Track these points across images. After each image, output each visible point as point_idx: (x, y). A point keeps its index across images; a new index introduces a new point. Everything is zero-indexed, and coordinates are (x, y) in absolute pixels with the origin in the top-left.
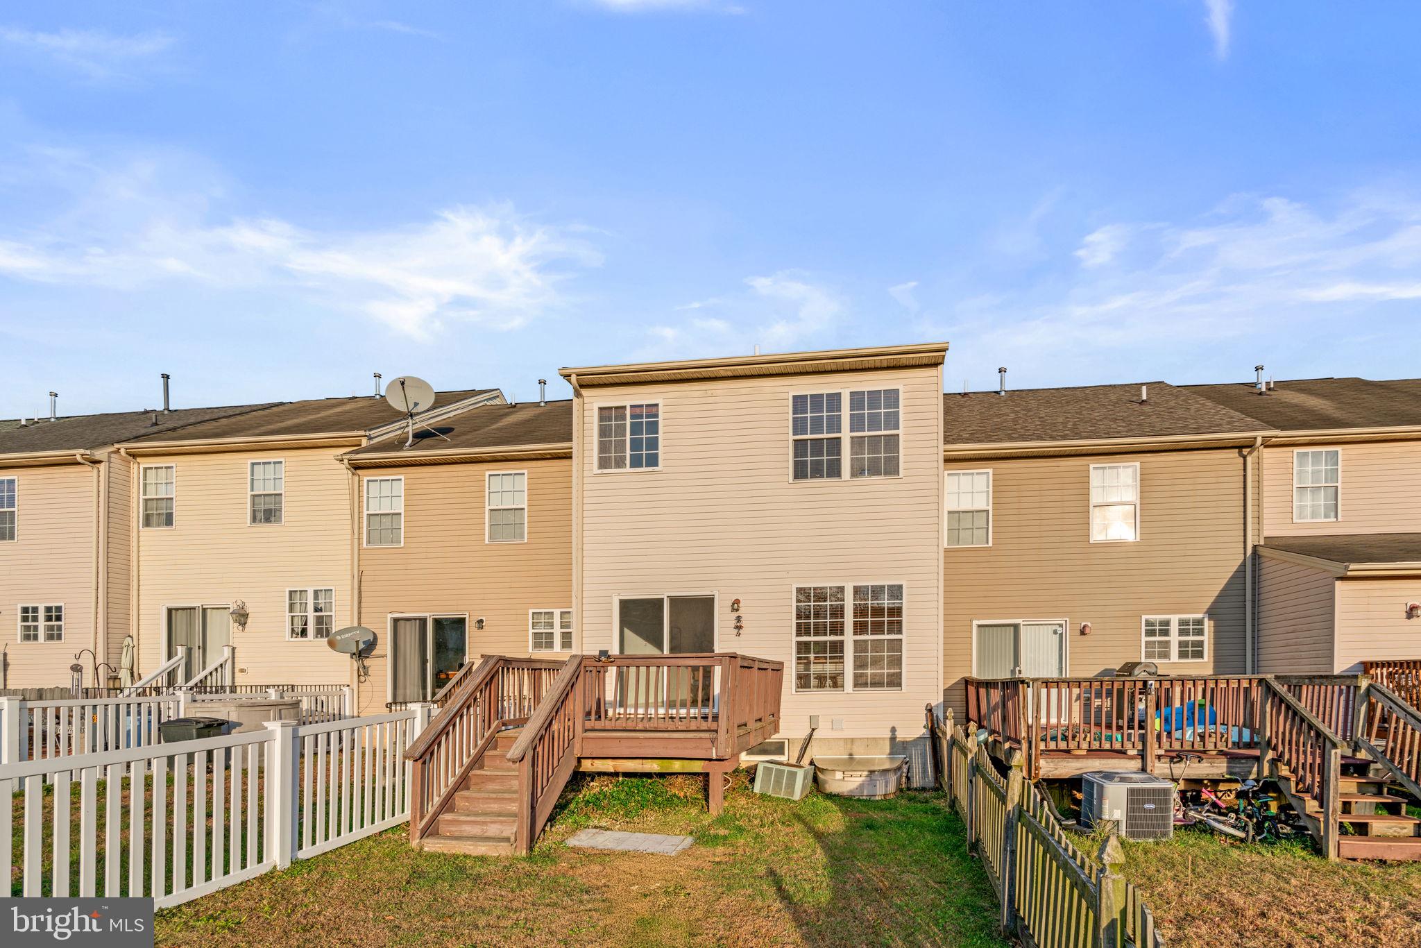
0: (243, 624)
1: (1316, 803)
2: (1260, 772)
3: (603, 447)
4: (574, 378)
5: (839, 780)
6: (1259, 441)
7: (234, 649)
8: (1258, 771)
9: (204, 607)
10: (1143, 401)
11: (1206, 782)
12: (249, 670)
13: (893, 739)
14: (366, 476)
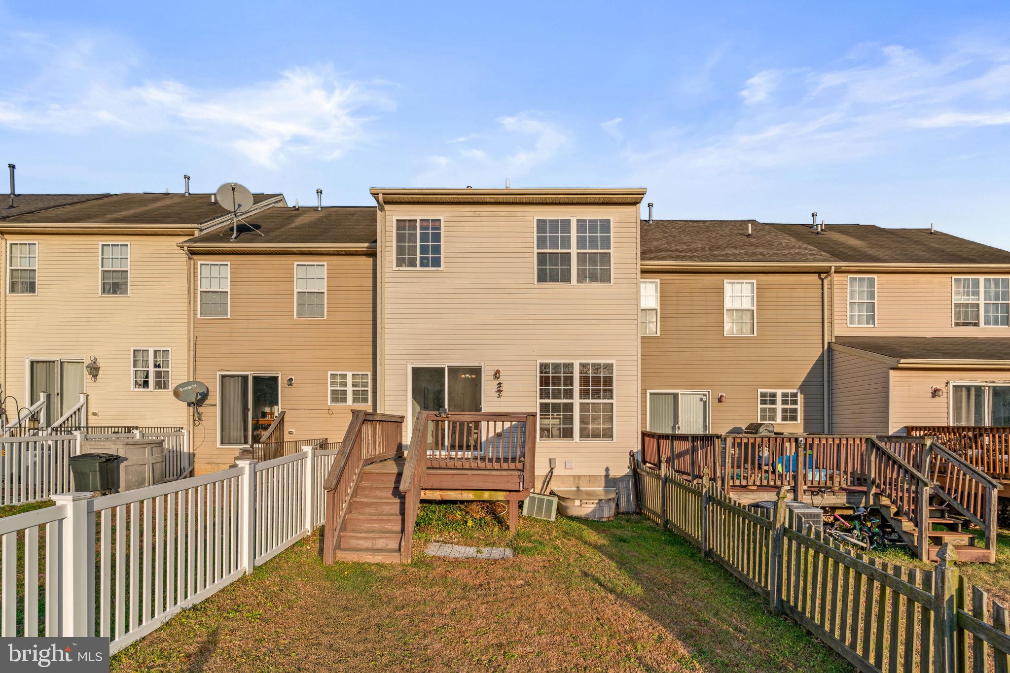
0: (95, 376)
1: (911, 524)
2: (867, 501)
3: (400, 250)
4: (381, 197)
5: (578, 506)
6: (833, 269)
7: (87, 396)
8: (866, 501)
9: (62, 360)
10: (749, 235)
11: (827, 509)
12: (99, 414)
13: (607, 476)
14: (200, 261)
